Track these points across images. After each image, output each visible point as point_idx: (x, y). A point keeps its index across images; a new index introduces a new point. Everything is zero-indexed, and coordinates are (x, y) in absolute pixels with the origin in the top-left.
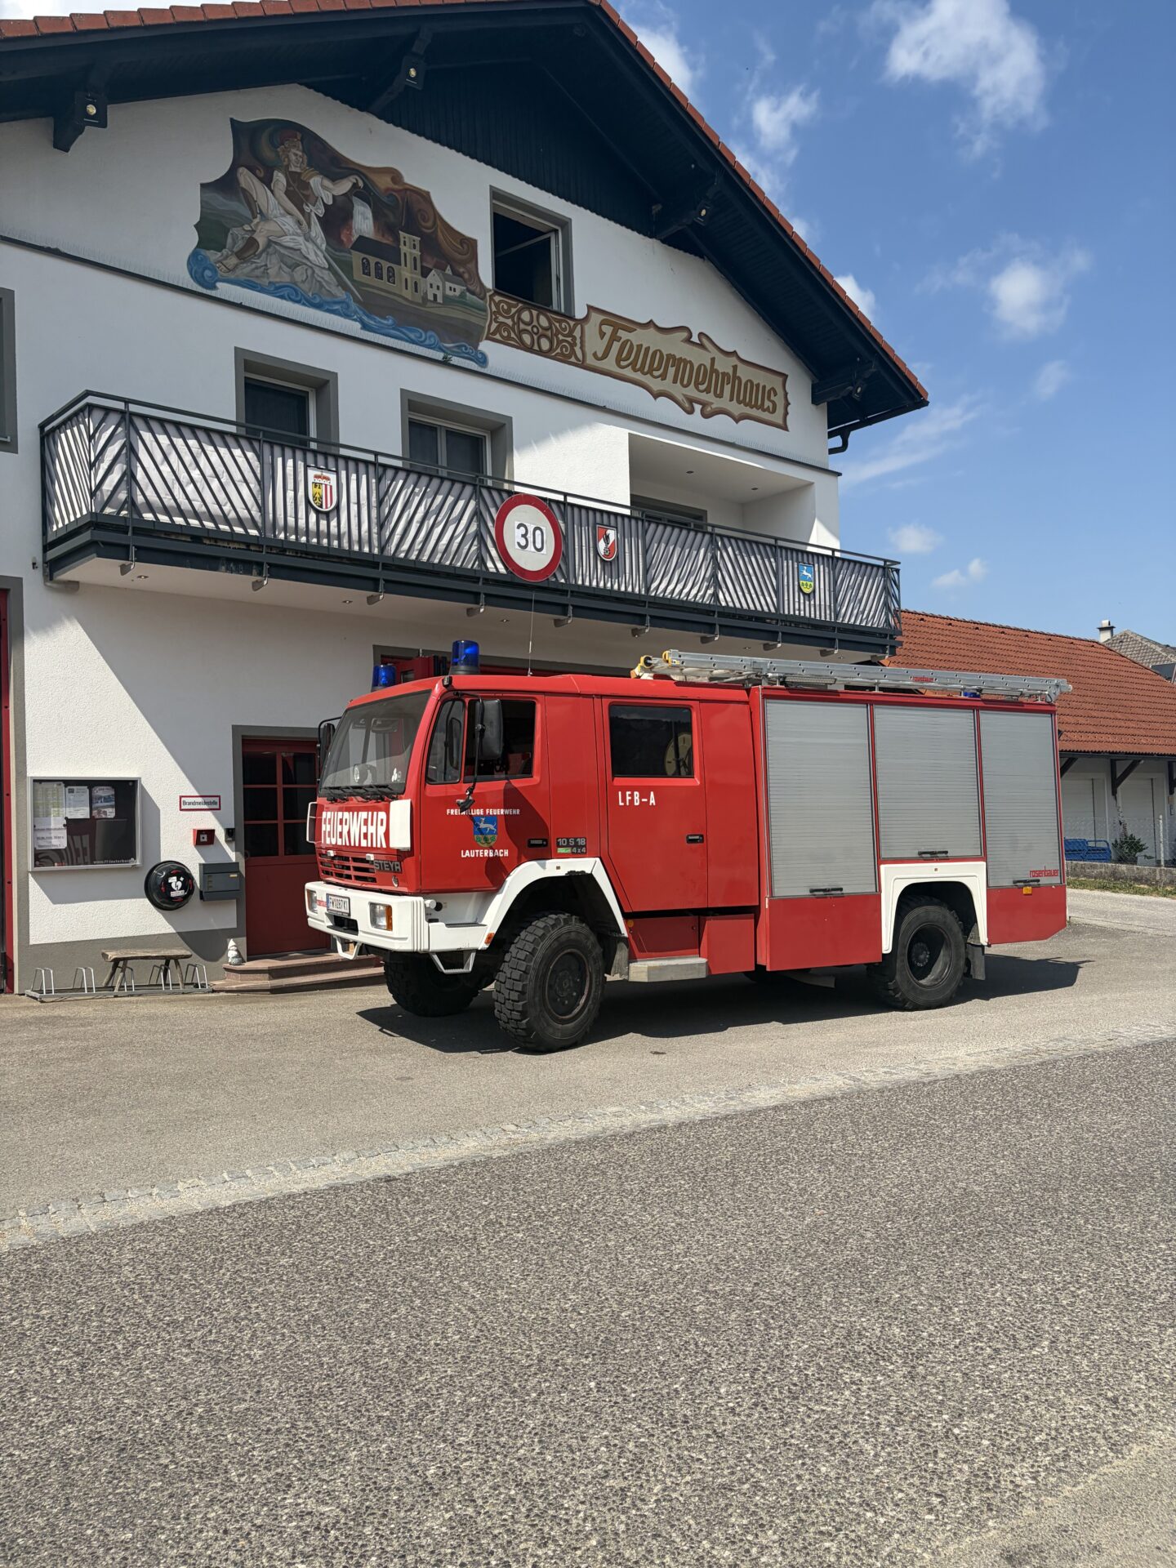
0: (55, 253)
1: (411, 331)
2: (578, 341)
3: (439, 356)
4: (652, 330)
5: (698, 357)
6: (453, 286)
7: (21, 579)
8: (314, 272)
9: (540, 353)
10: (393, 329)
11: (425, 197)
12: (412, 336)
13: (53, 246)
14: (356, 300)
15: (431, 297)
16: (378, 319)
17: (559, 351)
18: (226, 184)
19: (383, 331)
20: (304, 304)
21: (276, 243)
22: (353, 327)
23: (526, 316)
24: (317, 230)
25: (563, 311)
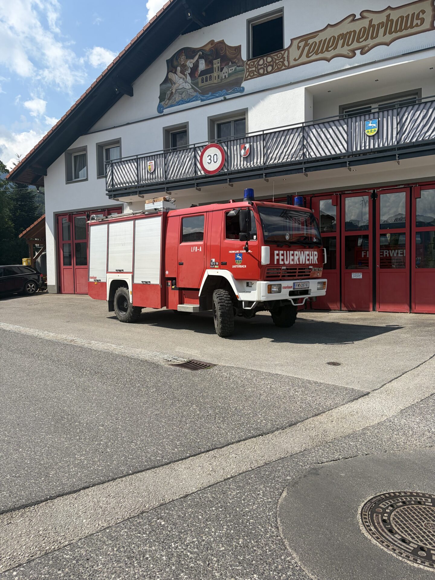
1: (216, 94)
2: (286, 59)
4: (329, 29)
5: (357, 26)
6: (231, 68)
7: (123, 204)
8: (187, 92)
9: (268, 73)
10: (211, 96)
11: (222, 42)
12: (217, 95)
13: (127, 123)
14: (200, 93)
15: (224, 77)
16: (206, 95)
17: (276, 68)
19: (208, 99)
20: (185, 103)
21: (177, 89)
22: (199, 103)
23: (261, 62)
24: (189, 77)
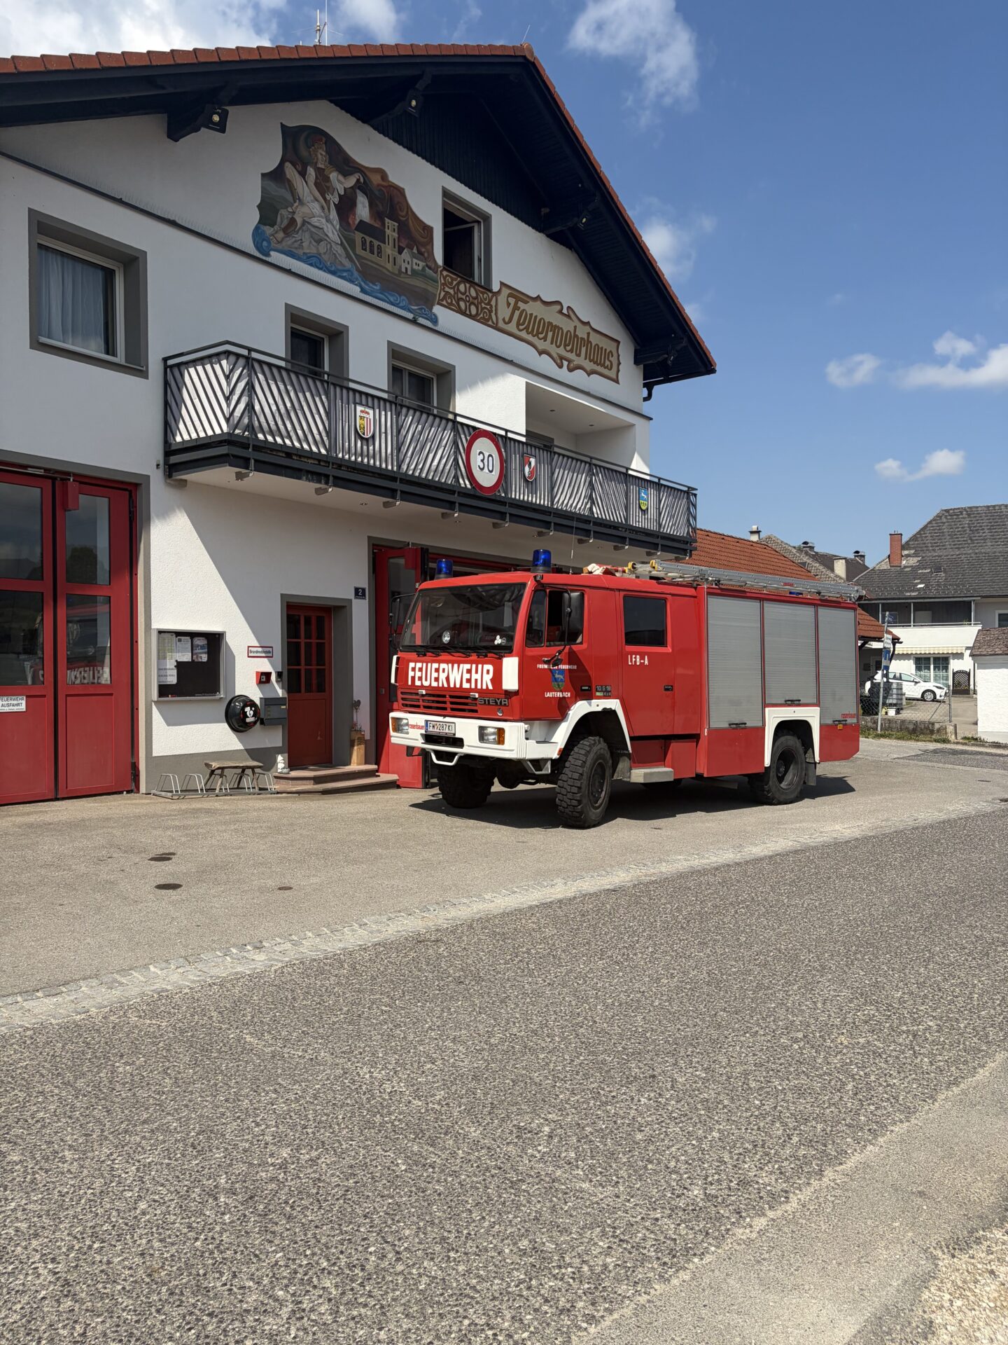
0: (173, 223)
1: (393, 296)
2: (494, 309)
3: (410, 316)
4: (539, 303)
5: (567, 325)
6: (418, 262)
7: (149, 476)
8: (331, 246)
9: (470, 316)
10: (381, 293)
11: (401, 192)
12: (392, 299)
13: (172, 218)
14: (357, 270)
15: (404, 270)
16: (371, 285)
17: (482, 315)
18: (277, 176)
19: (374, 294)
20: (325, 271)
21: (308, 223)
22: (354, 290)
23: (462, 287)
24: (334, 214)
25: (483, 284)
